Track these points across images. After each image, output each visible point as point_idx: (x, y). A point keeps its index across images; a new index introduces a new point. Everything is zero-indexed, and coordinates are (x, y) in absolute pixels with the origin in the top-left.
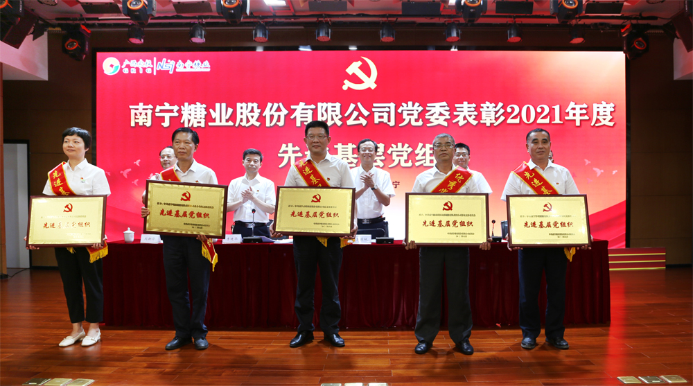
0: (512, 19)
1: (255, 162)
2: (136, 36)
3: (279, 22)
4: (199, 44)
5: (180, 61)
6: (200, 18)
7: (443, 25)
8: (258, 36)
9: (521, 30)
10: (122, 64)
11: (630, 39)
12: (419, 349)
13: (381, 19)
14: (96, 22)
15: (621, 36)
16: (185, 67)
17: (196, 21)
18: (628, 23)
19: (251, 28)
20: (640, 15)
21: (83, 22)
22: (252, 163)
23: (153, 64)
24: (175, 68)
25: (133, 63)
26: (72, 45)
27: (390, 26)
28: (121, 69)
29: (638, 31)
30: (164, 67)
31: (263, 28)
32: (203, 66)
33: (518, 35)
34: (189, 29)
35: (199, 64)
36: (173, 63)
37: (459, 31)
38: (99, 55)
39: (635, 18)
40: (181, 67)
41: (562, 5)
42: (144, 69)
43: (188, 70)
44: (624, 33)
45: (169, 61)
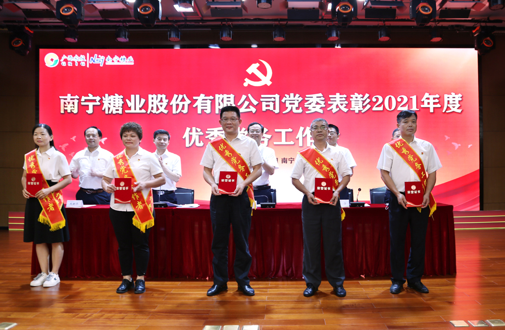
0: (382, 22)
1: (165, 140)
2: (71, 37)
3: (190, 25)
4: (124, 42)
5: (109, 56)
6: (124, 21)
7: (325, 27)
8: (172, 36)
9: (389, 31)
10: (60, 58)
11: (480, 38)
12: (307, 293)
13: (273, 22)
14: (38, 24)
15: (473, 36)
16: (113, 61)
17: (121, 24)
18: (478, 25)
19: (167, 30)
20: (488, 18)
21: (27, 24)
22: (162, 141)
23: (86, 58)
24: (105, 61)
25: (70, 58)
26: (18, 43)
27: (281, 29)
28: (60, 62)
29: (486, 32)
30: (96, 61)
31: (176, 30)
32: (128, 60)
33: (387, 35)
34: (115, 30)
35: (124, 59)
36: (103, 58)
37: (339, 32)
38: (41, 50)
39: (484, 22)
40: (110, 61)
41: (419, 11)
42: (79, 63)
43: (116, 63)
44: (475, 33)
45: (100, 56)
